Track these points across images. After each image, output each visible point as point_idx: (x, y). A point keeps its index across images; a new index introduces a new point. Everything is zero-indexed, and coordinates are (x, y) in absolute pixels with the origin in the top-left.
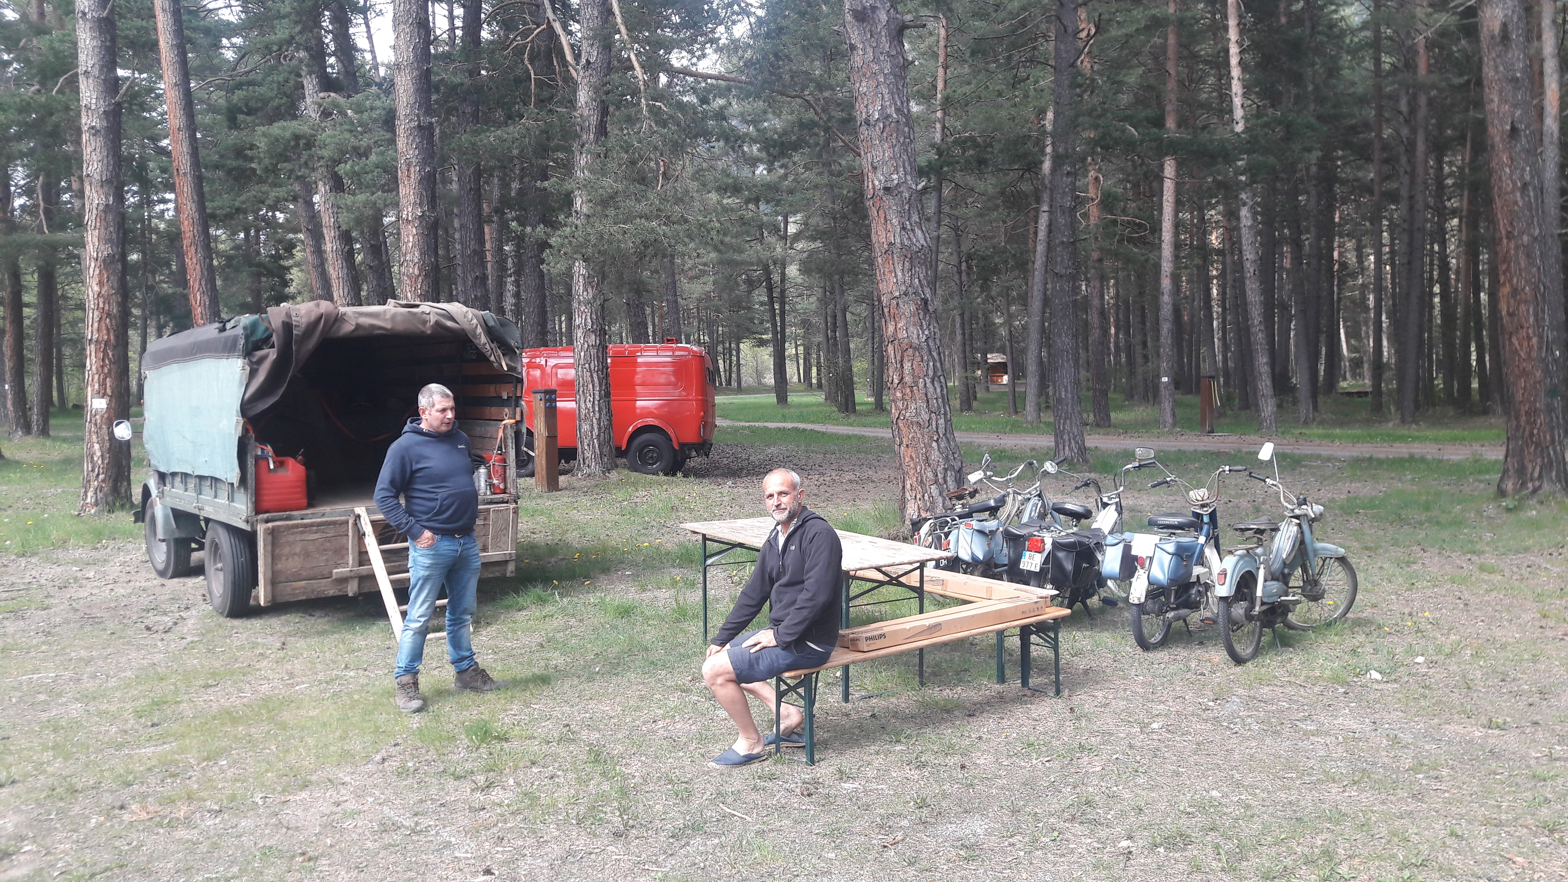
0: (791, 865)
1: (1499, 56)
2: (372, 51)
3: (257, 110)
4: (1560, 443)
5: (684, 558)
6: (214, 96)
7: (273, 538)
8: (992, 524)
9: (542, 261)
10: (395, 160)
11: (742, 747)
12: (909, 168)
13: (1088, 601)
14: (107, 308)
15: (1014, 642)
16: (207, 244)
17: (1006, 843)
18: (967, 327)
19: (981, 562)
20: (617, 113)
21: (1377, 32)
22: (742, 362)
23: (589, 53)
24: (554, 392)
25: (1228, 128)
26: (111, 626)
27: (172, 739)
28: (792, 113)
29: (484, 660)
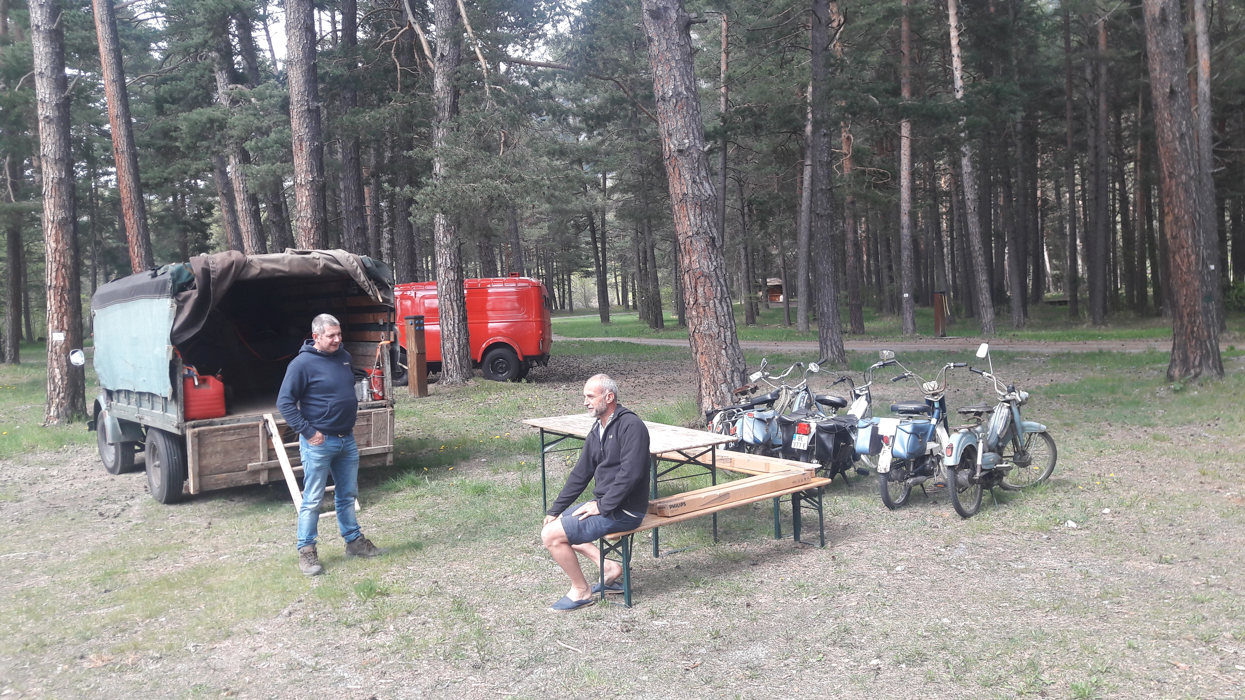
0: (613, 686)
1: (1159, 34)
2: (271, 50)
3: (180, 100)
4: (1215, 337)
5: (528, 447)
6: (145, 89)
7: (199, 441)
8: (769, 414)
9: (410, 214)
10: (290, 136)
11: (574, 594)
12: (697, 134)
13: (846, 472)
14: (62, 260)
15: (787, 506)
16: (142, 209)
17: (782, 664)
18: (750, 258)
19: (761, 444)
20: (466, 95)
21: (1066, 18)
22: (573, 289)
23: (443, 49)
24: (422, 318)
25: (951, 96)
26: (71, 513)
27: (121, 601)
28: (606, 91)
29: (368, 532)
